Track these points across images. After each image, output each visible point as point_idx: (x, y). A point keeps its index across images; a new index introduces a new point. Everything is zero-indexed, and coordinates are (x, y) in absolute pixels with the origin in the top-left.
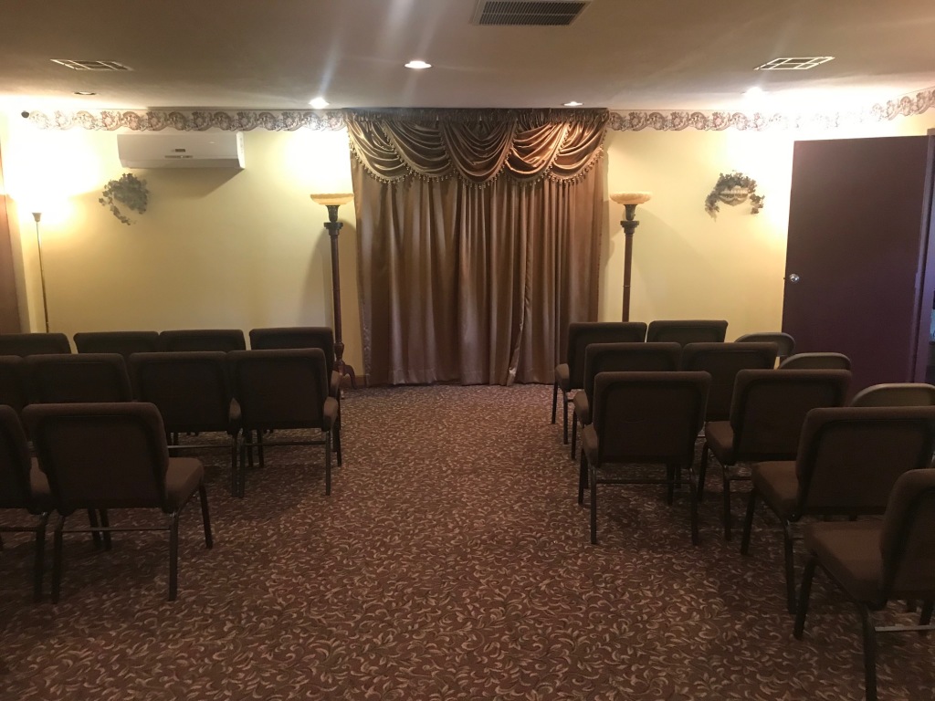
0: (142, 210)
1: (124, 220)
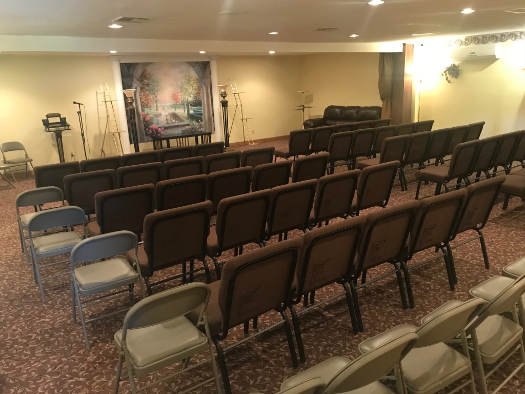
0: (456, 77)
1: (449, 82)
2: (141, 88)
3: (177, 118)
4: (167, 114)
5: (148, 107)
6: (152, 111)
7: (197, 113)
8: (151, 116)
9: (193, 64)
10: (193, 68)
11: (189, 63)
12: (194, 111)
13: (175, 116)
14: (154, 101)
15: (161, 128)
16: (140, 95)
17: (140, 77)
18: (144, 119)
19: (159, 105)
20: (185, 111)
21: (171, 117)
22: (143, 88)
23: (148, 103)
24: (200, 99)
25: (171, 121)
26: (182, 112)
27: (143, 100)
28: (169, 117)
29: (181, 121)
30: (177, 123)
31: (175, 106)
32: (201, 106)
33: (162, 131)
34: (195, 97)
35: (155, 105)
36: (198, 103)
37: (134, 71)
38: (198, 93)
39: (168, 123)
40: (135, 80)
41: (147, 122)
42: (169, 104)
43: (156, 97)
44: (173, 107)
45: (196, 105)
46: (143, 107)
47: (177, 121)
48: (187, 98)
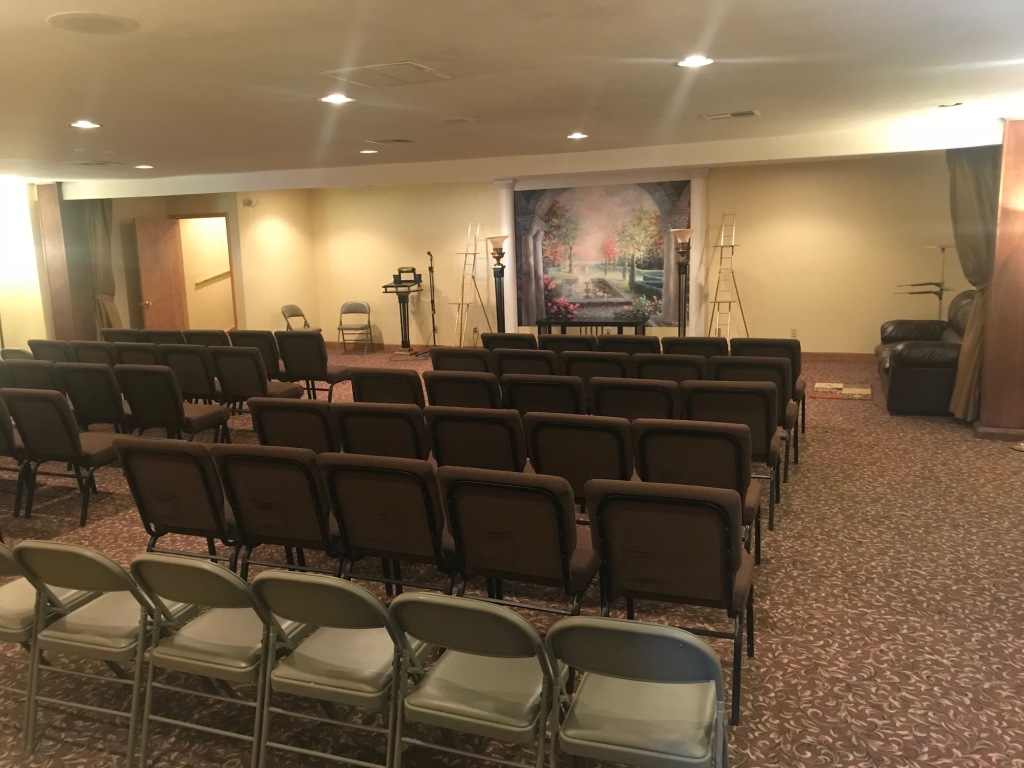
2: (546, 232)
3: (607, 290)
4: (588, 280)
5: (554, 266)
6: (561, 274)
7: (651, 282)
8: (559, 282)
9: (651, 188)
10: (651, 194)
11: (642, 186)
12: (645, 278)
13: (603, 285)
14: (567, 256)
15: (574, 304)
16: (543, 245)
17: (546, 215)
18: (546, 286)
19: (574, 263)
20: (624, 277)
21: (596, 286)
22: (550, 232)
23: (555, 259)
24: (661, 255)
25: (595, 293)
26: (618, 278)
27: (548, 253)
28: (591, 287)
29: (616, 294)
30: (606, 298)
31: (605, 268)
32: (662, 269)
33: (576, 309)
34: (650, 251)
35: (568, 263)
36: (654, 262)
37: (536, 204)
38: (657, 244)
39: (587, 297)
40: (537, 219)
41: (550, 291)
42: (594, 263)
43: (571, 248)
44: (601, 268)
45: (649, 267)
46: (546, 265)
47: (606, 295)
48: (631, 252)
